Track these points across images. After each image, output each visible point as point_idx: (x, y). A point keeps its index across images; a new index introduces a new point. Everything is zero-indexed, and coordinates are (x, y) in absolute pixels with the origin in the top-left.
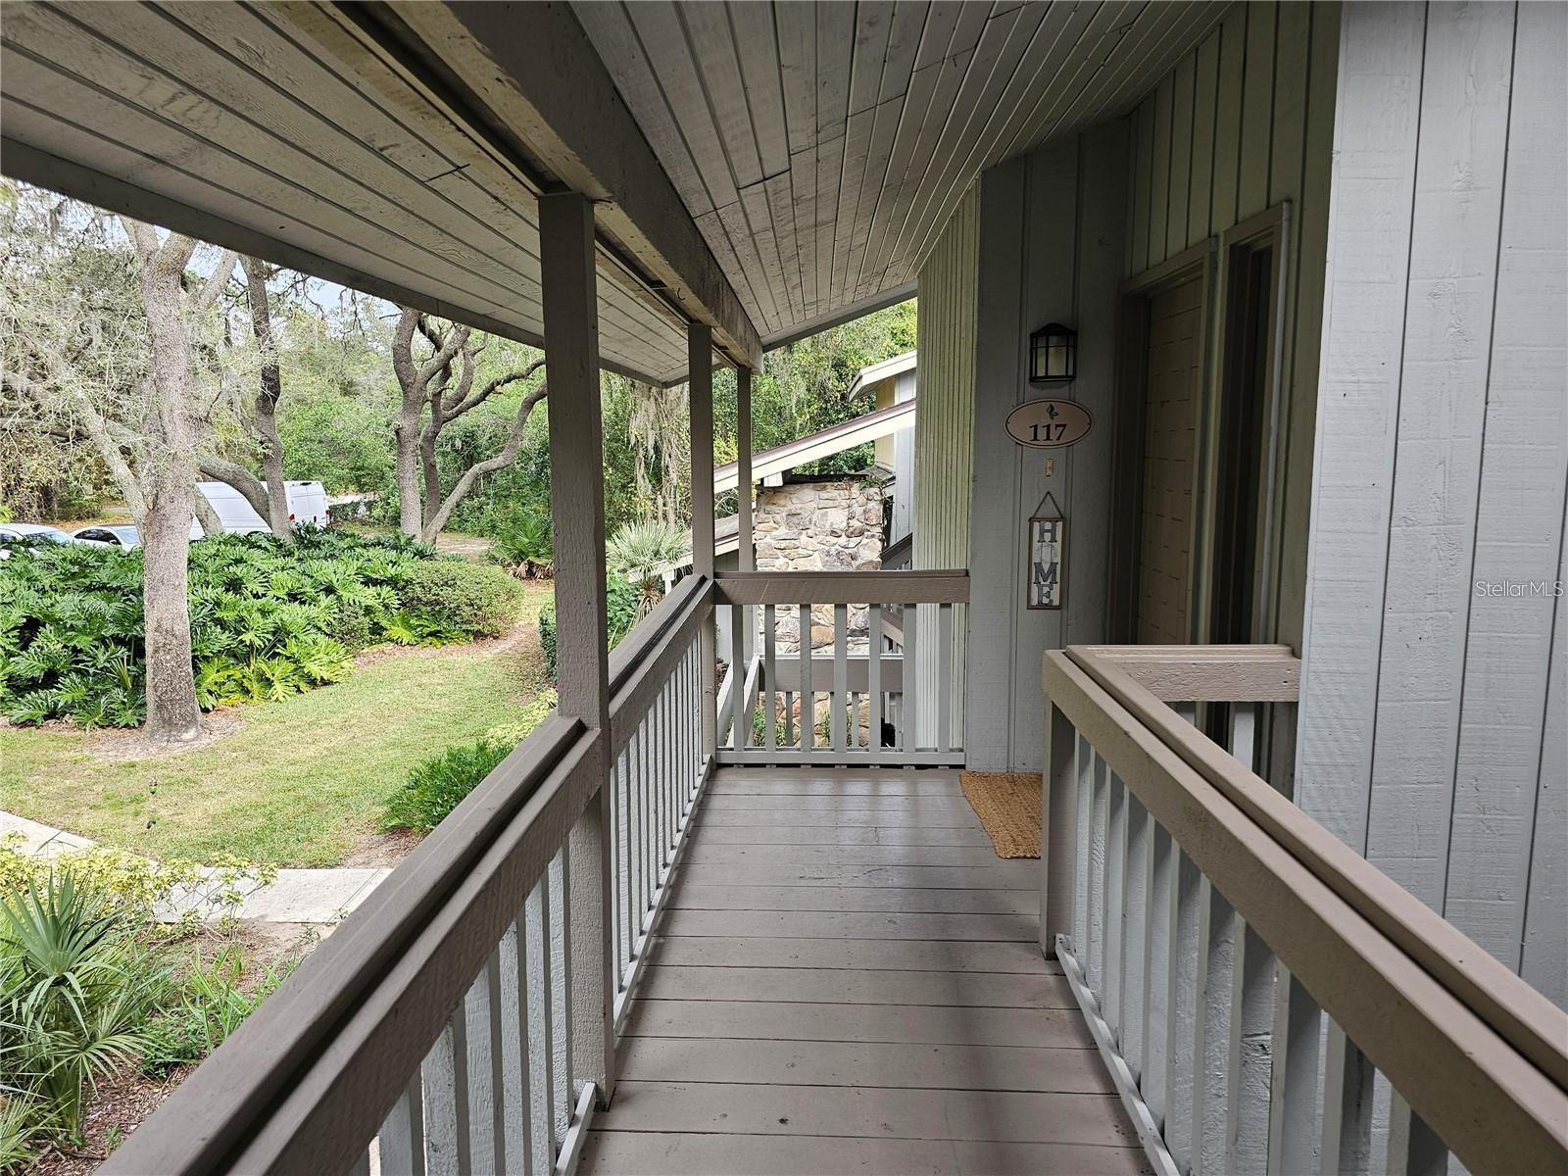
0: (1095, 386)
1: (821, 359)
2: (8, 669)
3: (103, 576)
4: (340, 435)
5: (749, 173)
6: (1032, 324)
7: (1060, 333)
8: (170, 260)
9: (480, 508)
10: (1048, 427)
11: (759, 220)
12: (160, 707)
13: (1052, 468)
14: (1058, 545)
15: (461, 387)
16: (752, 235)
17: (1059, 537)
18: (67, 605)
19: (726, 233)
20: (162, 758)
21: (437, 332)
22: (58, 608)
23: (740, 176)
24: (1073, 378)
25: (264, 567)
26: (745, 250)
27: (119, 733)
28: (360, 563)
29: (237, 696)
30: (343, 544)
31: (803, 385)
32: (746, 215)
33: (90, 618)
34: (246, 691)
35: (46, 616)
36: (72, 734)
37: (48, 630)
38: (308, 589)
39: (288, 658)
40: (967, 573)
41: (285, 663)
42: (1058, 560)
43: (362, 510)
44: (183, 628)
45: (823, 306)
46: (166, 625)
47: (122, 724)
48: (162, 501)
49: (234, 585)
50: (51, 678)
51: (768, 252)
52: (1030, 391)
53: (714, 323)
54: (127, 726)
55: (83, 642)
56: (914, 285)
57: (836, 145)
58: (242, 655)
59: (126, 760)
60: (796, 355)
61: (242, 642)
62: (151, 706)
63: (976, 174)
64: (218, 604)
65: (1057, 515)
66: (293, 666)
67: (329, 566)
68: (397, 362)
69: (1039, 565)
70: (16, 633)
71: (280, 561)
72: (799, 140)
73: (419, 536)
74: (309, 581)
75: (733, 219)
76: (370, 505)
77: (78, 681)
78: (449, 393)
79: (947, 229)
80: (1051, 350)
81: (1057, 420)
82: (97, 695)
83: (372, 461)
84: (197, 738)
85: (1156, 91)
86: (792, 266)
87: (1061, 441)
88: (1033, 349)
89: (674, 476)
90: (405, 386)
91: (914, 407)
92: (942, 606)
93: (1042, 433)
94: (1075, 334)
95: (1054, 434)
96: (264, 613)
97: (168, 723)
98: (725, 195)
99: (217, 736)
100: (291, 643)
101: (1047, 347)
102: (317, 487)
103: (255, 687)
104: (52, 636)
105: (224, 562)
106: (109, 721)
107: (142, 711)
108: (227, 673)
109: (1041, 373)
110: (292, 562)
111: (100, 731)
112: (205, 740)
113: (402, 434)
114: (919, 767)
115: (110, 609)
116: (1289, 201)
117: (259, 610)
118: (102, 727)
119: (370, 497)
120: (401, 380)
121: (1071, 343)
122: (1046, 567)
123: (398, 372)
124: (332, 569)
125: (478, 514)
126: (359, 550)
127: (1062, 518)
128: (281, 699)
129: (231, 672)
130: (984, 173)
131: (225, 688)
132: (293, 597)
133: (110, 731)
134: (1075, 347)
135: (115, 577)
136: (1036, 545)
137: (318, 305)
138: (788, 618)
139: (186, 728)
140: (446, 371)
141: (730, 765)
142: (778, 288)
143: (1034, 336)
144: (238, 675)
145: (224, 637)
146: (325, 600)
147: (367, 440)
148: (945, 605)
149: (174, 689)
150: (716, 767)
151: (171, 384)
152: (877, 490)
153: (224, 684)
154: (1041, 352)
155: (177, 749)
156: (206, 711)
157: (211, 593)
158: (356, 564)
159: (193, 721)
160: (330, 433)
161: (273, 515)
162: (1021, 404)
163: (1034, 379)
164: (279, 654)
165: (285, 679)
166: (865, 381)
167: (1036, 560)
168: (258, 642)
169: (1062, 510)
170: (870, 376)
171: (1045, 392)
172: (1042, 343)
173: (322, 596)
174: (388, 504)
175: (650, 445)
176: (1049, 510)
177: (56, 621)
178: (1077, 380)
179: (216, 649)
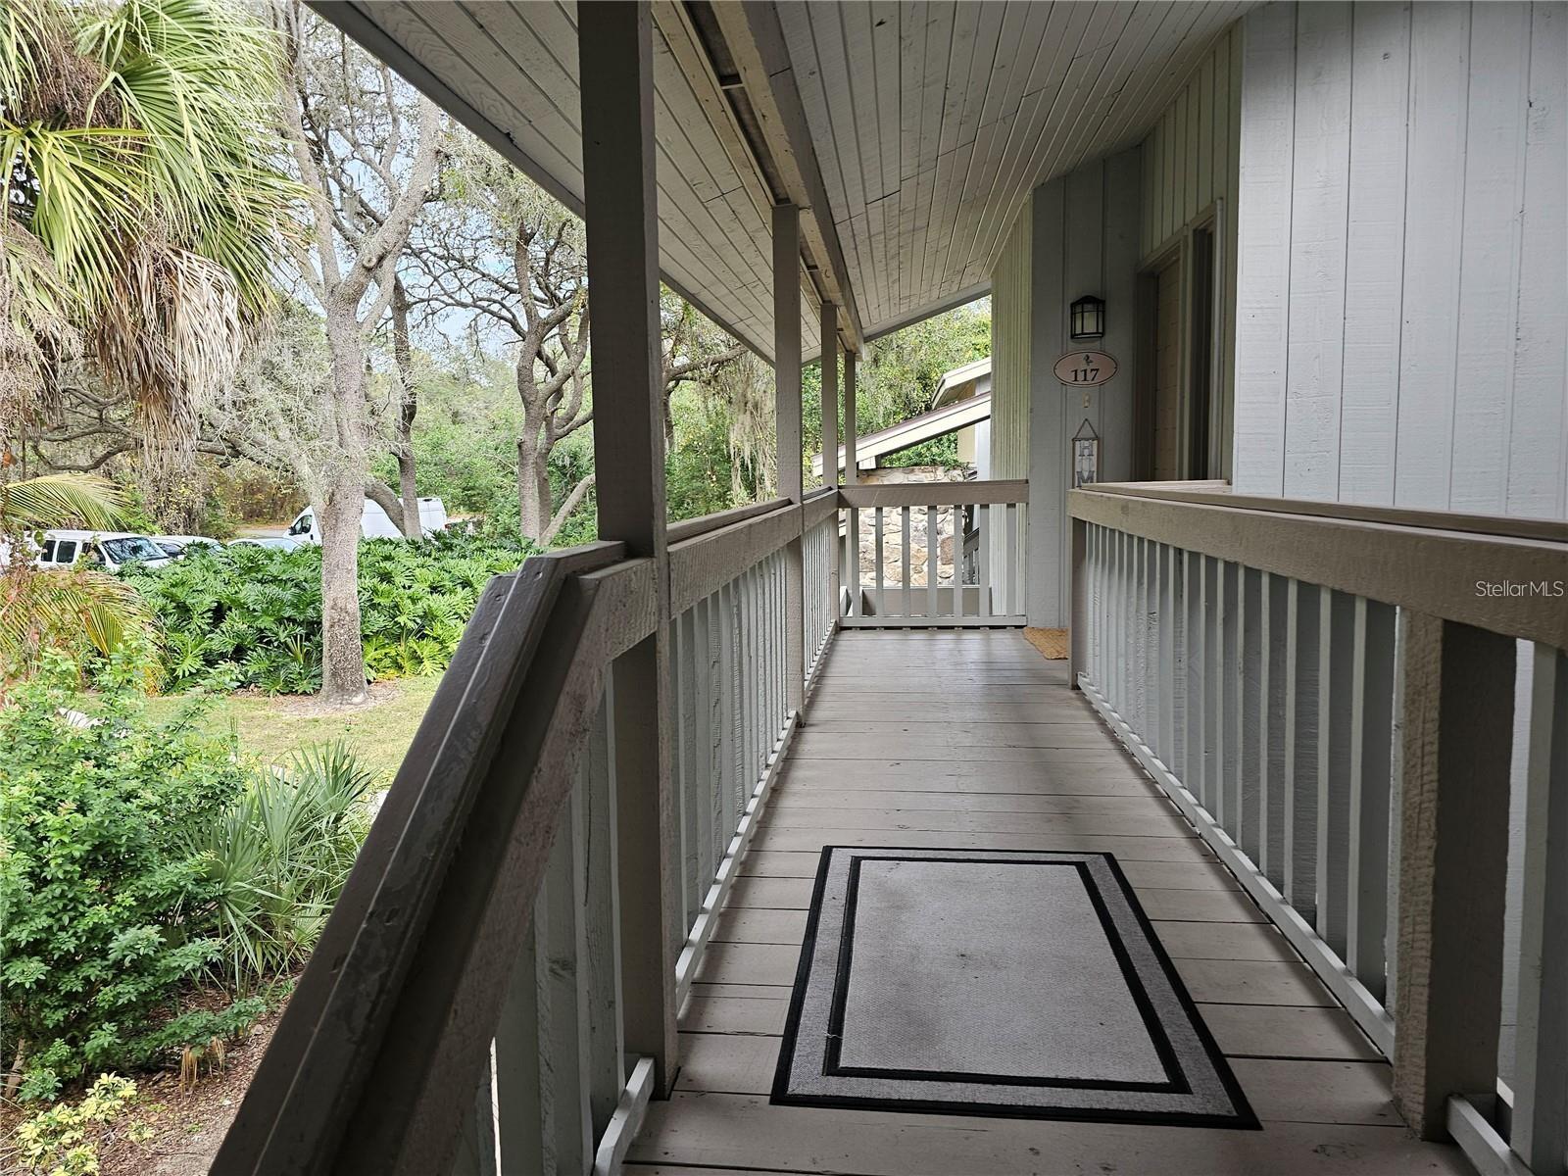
0: (1120, 340)
1: (907, 372)
2: (203, 646)
3: (274, 569)
4: (453, 458)
5: (874, 193)
6: (1073, 295)
7: (1093, 302)
8: (351, 291)
9: (582, 524)
10: (1085, 371)
11: (877, 227)
12: (334, 675)
13: (1089, 401)
14: (1094, 458)
15: (572, 407)
16: (870, 237)
17: (1095, 452)
18: (250, 593)
19: (854, 236)
20: (339, 715)
21: (551, 356)
22: (241, 596)
23: (869, 195)
24: (1103, 334)
25: (408, 564)
26: (863, 249)
27: (298, 698)
28: (489, 562)
29: (392, 671)
30: (472, 547)
31: (889, 396)
32: (868, 223)
33: (271, 602)
34: (400, 667)
35: (233, 601)
36: (257, 699)
37: (235, 613)
38: (446, 583)
39: (435, 639)
40: (1027, 482)
41: (432, 643)
42: (1094, 469)
43: (470, 529)
44: (354, 606)
45: (915, 300)
46: (340, 603)
47: (300, 692)
48: (338, 497)
49: (386, 577)
50: (239, 653)
51: (879, 254)
52: (1071, 345)
53: (840, 302)
54: (304, 693)
55: (266, 622)
56: (988, 285)
57: (930, 175)
58: (397, 635)
59: (309, 717)
60: (882, 369)
61: (397, 623)
62: (327, 674)
63: (1029, 191)
64: (375, 591)
65: (1093, 436)
66: (439, 646)
67: (464, 564)
68: (521, 381)
69: (1080, 473)
70: (210, 614)
71: (420, 560)
72: (907, 172)
73: (538, 540)
74: (447, 576)
75: (859, 226)
76: (479, 525)
77: (263, 654)
78: (561, 413)
79: (1011, 234)
80: (1086, 314)
81: (1092, 366)
82: (277, 668)
83: (483, 482)
84: (364, 702)
85: (1155, 129)
86: (894, 264)
87: (1096, 381)
88: (1073, 314)
89: (768, 483)
90: (527, 403)
91: (989, 398)
92: (1009, 506)
93: (1081, 376)
94: (1103, 302)
95: (1090, 376)
96: (414, 600)
97: (341, 689)
98: (858, 208)
99: (381, 701)
100: (437, 626)
101: (1083, 312)
102: (437, 503)
103: (407, 665)
104: (237, 619)
105: (375, 559)
106: (289, 690)
107: (317, 681)
108: (384, 651)
109: (1078, 331)
110: (430, 561)
111: (281, 697)
112: (371, 704)
113: (524, 447)
114: (992, 627)
115: (288, 594)
116: (1222, 198)
117: (409, 597)
118: (282, 694)
119: (479, 516)
120: (523, 398)
121: (1100, 308)
122: (1086, 475)
123: (521, 390)
124: (465, 567)
125: (580, 528)
126: (488, 551)
127: (1097, 438)
128: (430, 674)
129: (387, 651)
130: (1035, 190)
131: (383, 663)
132: (434, 589)
133: (290, 698)
134: (1104, 312)
135: (284, 572)
136: (1078, 458)
137: (444, 335)
138: (893, 516)
139: (356, 692)
140: (558, 393)
141: (850, 628)
142: (882, 283)
143: (1073, 305)
144: (393, 653)
145: (381, 619)
146: (461, 593)
147: (479, 462)
148: (1011, 506)
149: (346, 659)
150: (840, 629)
151: (348, 397)
152: (960, 472)
153: (382, 660)
154: (1079, 316)
155: (349, 710)
156: (369, 682)
157: (368, 582)
158: (485, 563)
159: (360, 689)
160: (444, 456)
161: (407, 523)
162: (1064, 355)
163: (1073, 336)
164: (427, 635)
165: (433, 658)
166: (948, 384)
167: (1078, 469)
168: (410, 625)
169: (1096, 430)
170: (954, 378)
171: (1082, 346)
172: (1079, 309)
173: (459, 588)
174: (497, 521)
175: (747, 454)
176: (1087, 432)
177: (241, 606)
178: (1107, 337)
179: (375, 629)
